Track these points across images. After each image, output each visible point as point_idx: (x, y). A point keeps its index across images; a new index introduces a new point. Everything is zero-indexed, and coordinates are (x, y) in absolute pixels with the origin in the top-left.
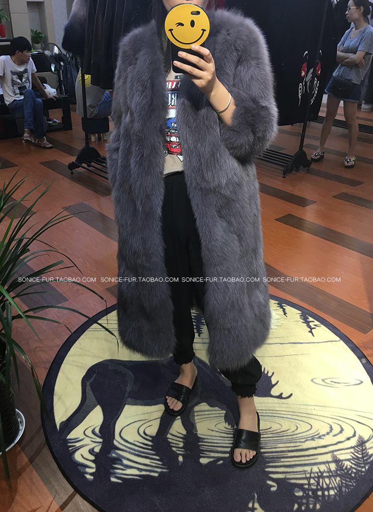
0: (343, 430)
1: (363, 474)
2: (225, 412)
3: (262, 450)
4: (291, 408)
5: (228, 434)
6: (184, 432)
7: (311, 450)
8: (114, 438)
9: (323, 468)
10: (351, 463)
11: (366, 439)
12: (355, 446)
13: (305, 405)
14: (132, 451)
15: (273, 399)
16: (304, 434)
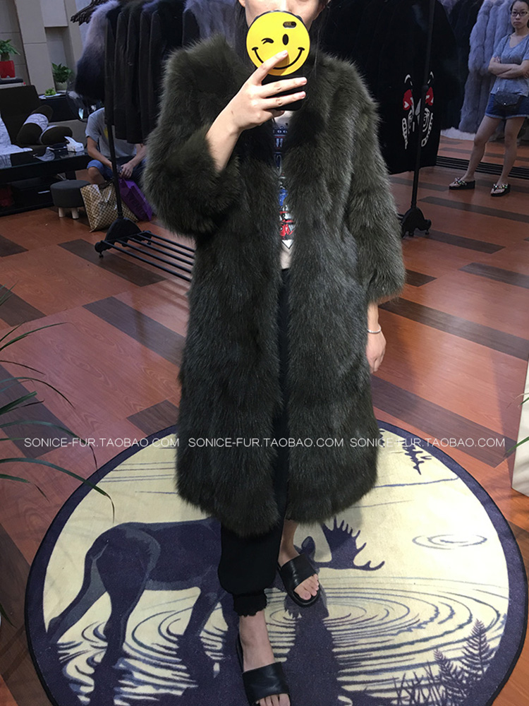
0: (454, 614)
1: (479, 679)
2: (285, 594)
3: (335, 650)
4: (381, 583)
5: (287, 627)
6: (225, 628)
7: (406, 646)
8: (124, 640)
9: (421, 672)
10: (463, 663)
11: (486, 625)
12: (470, 638)
13: (402, 578)
14: (147, 659)
15: (356, 570)
16: (397, 622)
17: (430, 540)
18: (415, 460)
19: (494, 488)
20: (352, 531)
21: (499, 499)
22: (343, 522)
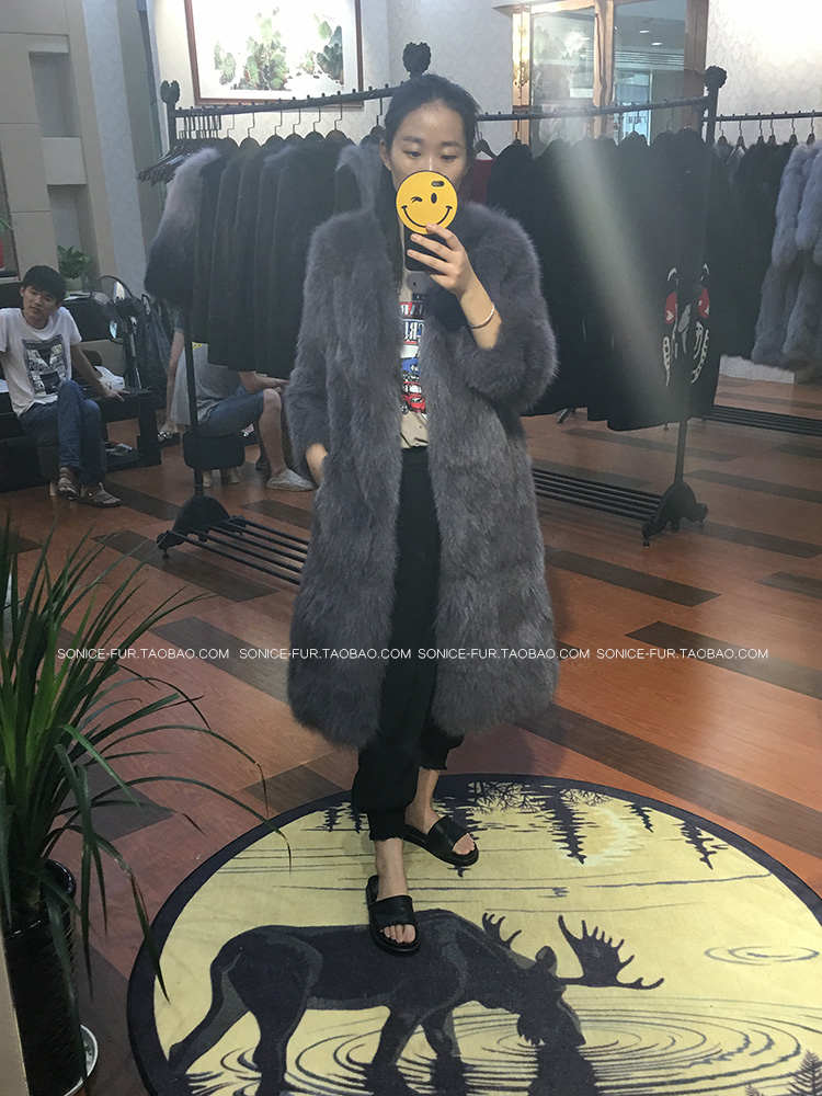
0: (773, 1043)
4: (661, 1005)
5: (524, 1056)
7: (702, 1082)
8: (285, 1070)
12: (799, 1072)
13: (692, 999)
14: (323, 1092)
16: (689, 1053)
17: (731, 952)
18: (701, 849)
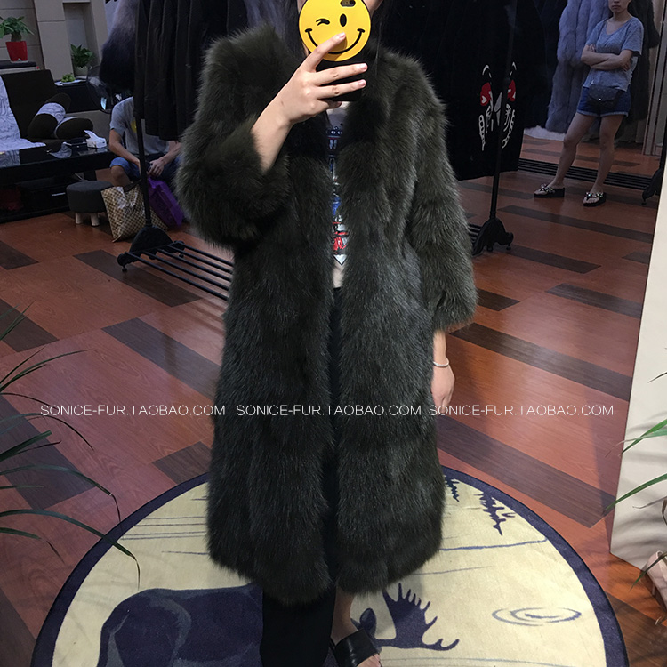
13: (480, 660)
15: (425, 650)
17: (513, 614)
18: (495, 517)
19: (589, 552)
20: (420, 602)
21: (595, 565)
22: (410, 591)
